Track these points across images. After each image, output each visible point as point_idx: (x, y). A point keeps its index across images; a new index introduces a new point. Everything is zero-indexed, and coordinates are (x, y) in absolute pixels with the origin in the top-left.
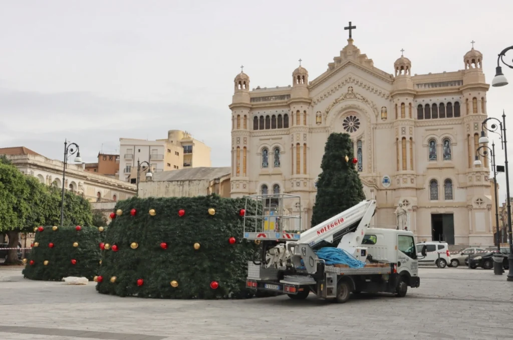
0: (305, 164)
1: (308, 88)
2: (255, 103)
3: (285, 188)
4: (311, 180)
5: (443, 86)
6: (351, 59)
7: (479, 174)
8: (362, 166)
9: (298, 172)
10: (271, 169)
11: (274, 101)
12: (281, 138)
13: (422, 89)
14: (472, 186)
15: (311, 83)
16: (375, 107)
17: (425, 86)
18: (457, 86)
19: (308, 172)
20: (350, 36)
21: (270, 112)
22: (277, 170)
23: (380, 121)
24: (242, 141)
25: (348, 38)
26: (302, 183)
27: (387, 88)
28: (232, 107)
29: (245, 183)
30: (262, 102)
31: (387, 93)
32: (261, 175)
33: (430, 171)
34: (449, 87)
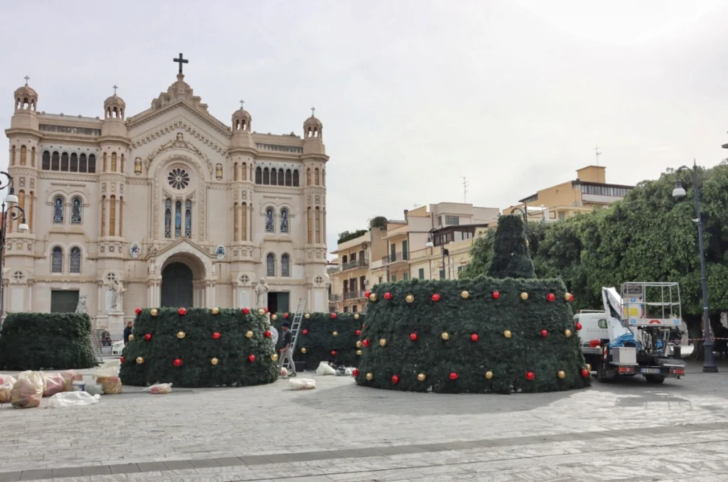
0: (121, 223)
1: (126, 124)
2: (46, 132)
3: (88, 252)
4: (126, 245)
5: (284, 150)
6: (182, 98)
7: (318, 251)
8: (190, 232)
9: (112, 233)
10: (67, 225)
11: (76, 135)
12: (84, 186)
13: (262, 149)
14: (311, 263)
15: (129, 120)
16: (209, 162)
17: (265, 147)
18: (297, 153)
19: (123, 234)
20: (181, 71)
21: (70, 149)
22: (76, 227)
23: (215, 180)
24: (28, 184)
25: (178, 72)
26: (116, 248)
27: (224, 142)
28: (10, 134)
29: (30, 242)
30: (56, 133)
31: (224, 148)
32: (53, 233)
33: (267, 243)
34: (289, 153)
